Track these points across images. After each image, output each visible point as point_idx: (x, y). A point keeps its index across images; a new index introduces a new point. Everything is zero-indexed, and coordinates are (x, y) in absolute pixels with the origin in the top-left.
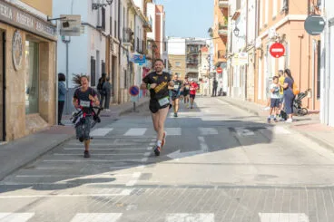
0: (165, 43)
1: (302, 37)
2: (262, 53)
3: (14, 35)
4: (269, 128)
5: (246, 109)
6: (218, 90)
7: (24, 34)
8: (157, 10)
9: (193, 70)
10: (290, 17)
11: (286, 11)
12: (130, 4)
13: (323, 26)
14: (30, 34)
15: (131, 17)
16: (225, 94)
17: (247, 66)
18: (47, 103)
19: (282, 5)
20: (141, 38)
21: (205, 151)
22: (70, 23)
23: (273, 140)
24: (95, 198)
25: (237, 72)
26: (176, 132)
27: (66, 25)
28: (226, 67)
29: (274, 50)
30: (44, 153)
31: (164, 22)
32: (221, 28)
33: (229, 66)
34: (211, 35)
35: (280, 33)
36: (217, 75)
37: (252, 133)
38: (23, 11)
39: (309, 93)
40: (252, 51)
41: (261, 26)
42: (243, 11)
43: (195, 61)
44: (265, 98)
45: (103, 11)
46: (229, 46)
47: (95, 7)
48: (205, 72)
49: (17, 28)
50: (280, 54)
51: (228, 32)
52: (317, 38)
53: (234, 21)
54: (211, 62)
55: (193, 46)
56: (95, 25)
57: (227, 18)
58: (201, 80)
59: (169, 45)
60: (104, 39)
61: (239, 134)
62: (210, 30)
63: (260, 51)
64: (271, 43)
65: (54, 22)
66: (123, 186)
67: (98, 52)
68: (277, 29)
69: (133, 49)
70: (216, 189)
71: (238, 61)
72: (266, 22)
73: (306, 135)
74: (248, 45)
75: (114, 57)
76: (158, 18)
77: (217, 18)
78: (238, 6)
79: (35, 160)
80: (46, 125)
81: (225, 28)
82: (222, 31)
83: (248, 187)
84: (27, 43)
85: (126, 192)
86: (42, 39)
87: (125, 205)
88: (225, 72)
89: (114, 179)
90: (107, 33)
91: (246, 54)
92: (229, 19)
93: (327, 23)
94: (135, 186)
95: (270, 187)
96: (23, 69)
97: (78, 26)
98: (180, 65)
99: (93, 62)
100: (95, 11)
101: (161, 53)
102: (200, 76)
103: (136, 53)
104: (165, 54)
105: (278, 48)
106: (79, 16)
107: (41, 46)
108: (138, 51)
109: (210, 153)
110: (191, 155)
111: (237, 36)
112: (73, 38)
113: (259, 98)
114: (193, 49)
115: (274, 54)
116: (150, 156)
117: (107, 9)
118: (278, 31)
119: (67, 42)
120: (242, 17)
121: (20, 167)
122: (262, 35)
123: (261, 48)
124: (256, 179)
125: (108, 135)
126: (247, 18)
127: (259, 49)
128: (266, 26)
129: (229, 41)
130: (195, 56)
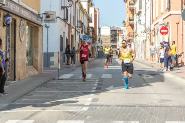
0: (99, 28)
1: (178, 23)
2: (155, 33)
5: (146, 64)
7: (26, 21)
8: (95, 11)
9: (114, 44)
10: (172, 12)
11: (169, 9)
12: (81, 7)
14: (29, 22)
15: (81, 13)
17: (146, 40)
18: (37, 60)
19: (167, 5)
20: (87, 26)
22: (50, 16)
24: (68, 112)
25: (140, 44)
26: (109, 76)
27: (48, 17)
28: (133, 41)
29: (162, 31)
30: (37, 88)
31: (99, 17)
32: (130, 20)
33: (135, 41)
34: (125, 24)
37: (152, 77)
38: (25, 8)
39: (183, 55)
40: (149, 32)
41: (154, 18)
42: (143, 10)
43: (115, 39)
45: (67, 10)
46: (135, 29)
47: (63, 8)
49: (22, 18)
50: (166, 33)
51: (134, 22)
53: (138, 16)
55: (114, 30)
56: (63, 18)
57: (133, 14)
58: (118, 49)
59: (102, 30)
60: (67, 25)
61: (145, 77)
62: (124, 22)
63: (153, 32)
64: (160, 27)
65: (41, 15)
66: (83, 106)
68: (164, 19)
69: (82, 32)
70: (137, 107)
71: (141, 37)
72: (157, 15)
74: (146, 29)
75: (72, 36)
76: (95, 15)
77: (128, 15)
78: (140, 7)
79: (32, 91)
80: (37, 72)
81: (133, 20)
82: (131, 22)
83: (156, 106)
84: (27, 27)
85: (85, 109)
86: (35, 25)
87: (86, 116)
88: (132, 45)
89: (77, 102)
90: (69, 22)
91: (145, 34)
92: (135, 15)
94: (90, 106)
95: (168, 107)
96: (25, 41)
98: (107, 41)
99: (62, 38)
100: (63, 10)
101: (97, 34)
102: (118, 47)
103: (84, 34)
104: (99, 35)
105: (165, 30)
106: (55, 12)
107: (34, 28)
110: (119, 88)
111: (140, 24)
112: (51, 25)
114: (114, 32)
115: (162, 33)
116: (96, 89)
117: (69, 9)
118: (164, 20)
119: (48, 27)
120: (143, 13)
121: (24, 95)
122: (155, 23)
123: (154, 30)
124: (159, 102)
125: (71, 78)
126: (145, 14)
127: (153, 31)
128: (157, 18)
129: (135, 27)
130: (115, 36)
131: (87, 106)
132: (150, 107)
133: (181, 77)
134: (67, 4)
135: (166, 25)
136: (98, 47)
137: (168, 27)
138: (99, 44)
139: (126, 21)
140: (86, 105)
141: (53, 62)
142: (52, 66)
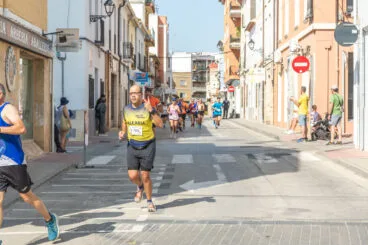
0: (169, 59)
1: (330, 49)
2: (282, 69)
3: (8, 52)
4: (294, 154)
5: (264, 133)
6: (230, 111)
7: (18, 50)
8: (160, 22)
9: (200, 89)
10: (315, 25)
11: (311, 19)
12: (131, 15)
13: (356, 36)
14: (25, 51)
15: (132, 30)
16: (238, 116)
17: (264, 83)
18: (42, 127)
19: (306, 12)
20: (143, 54)
21: (223, 181)
22: (68, 37)
23: (302, 168)
25: (252, 89)
26: (187, 159)
27: (63, 39)
28: (238, 84)
29: (297, 65)
31: (168, 35)
32: (232, 40)
33: (242, 85)
34: (222, 49)
35: (304, 44)
36: (229, 94)
37: (274, 160)
38: (18, 25)
40: (270, 66)
41: (281, 37)
42: (258, 21)
43: (202, 78)
44: (286, 120)
45: (102, 23)
46: (242, 60)
47: (93, 19)
48: (214, 92)
49: (11, 44)
50: (305, 69)
51: (241, 45)
52: (348, 49)
53: (248, 33)
54: (221, 80)
55: (200, 61)
56: (93, 40)
57: (239, 29)
58: (209, 100)
59: (173, 61)
60: (103, 55)
61: (260, 161)
62: (220, 43)
63: (280, 66)
64: (293, 57)
65: (49, 37)
66: (134, 222)
67: (96, 70)
68: (300, 40)
69: (134, 66)
70: (240, 225)
71: (254, 77)
72: (287, 32)
73: (339, 162)
74: (264, 59)
75: (113, 76)
76: (160, 30)
77: (227, 31)
78: (253, 15)
80: (41, 153)
81: (238, 40)
82: (234, 44)
84: (21, 60)
85: (138, 228)
86: (37, 56)
87: (138, 243)
88: (238, 91)
89: (122, 214)
90: (106, 48)
91: (263, 70)
92: (242, 30)
93: (361, 32)
94: (147, 221)
95: (302, 223)
96: (16, 90)
97: (76, 41)
98: (186, 84)
99: (91, 82)
100: (93, 24)
101: (165, 70)
102: (208, 96)
103: (137, 71)
104: (169, 71)
105: (301, 62)
106: (78, 30)
107: (36, 64)
108: (139, 68)
109: (228, 184)
110: (208, 185)
111: (252, 49)
112: (70, 55)
113: (279, 119)
114: (199, 65)
115: (297, 69)
116: (160, 187)
117: (106, 21)
118: (301, 43)
119: (62, 59)
120: (258, 27)
121: (16, 200)
122: (282, 48)
123: (280, 63)
124: (285, 214)
125: (110, 163)
126: (263, 29)
127: (278, 63)
128: (286, 37)
129: (242, 55)
130: (203, 73)
131: (141, 222)
132: (266, 223)
133: (334, 161)
134: (102, 11)
135: (305, 52)
136: (166, 96)
137: (308, 57)
138: (169, 91)
139: (224, 42)
140: (139, 219)
141: (75, 130)
142: (71, 139)
